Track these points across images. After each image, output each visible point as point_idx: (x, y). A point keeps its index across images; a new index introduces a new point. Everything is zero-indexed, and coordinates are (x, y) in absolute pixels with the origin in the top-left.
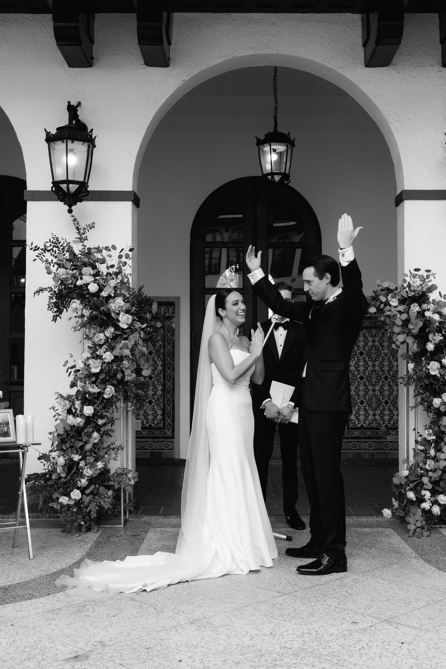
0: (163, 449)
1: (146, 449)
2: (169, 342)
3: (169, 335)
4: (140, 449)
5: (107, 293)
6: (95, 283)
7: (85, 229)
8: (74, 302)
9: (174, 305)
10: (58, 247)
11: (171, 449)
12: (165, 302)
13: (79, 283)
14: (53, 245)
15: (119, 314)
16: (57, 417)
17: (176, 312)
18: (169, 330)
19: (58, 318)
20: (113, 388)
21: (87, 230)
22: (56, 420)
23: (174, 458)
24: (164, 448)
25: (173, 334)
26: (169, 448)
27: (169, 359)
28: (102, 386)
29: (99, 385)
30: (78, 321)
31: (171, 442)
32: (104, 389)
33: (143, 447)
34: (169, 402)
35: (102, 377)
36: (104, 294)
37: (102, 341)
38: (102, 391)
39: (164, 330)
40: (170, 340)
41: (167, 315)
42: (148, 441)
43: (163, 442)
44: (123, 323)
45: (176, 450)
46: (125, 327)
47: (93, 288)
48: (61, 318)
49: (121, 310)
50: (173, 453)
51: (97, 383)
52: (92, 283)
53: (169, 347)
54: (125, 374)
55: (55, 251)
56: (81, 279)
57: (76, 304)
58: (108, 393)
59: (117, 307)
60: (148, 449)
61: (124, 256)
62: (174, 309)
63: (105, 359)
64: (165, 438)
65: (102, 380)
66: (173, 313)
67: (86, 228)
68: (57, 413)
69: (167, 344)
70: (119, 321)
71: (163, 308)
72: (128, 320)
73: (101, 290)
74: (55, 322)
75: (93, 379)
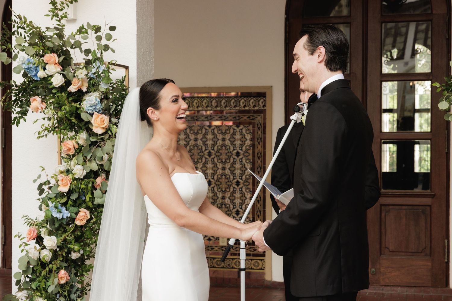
0: (252, 269)
1: (233, 268)
2: (259, 140)
3: (259, 132)
4: (225, 268)
5: (76, 87)
6: (61, 74)
7: (63, 3)
8: (35, 100)
9: (265, 97)
10: (23, 28)
11: (261, 269)
12: (255, 93)
13: (41, 74)
14: (17, 26)
15: (93, 114)
16: (22, 248)
17: (267, 105)
18: (259, 126)
19: (22, 120)
20: (88, 212)
21: (65, 5)
22: (22, 251)
23: (265, 279)
24: (253, 267)
25: (264, 132)
26: (260, 267)
27: (259, 162)
28: (75, 209)
29: (71, 208)
30: (43, 125)
31: (261, 260)
32: (77, 214)
33: (229, 265)
34: (259, 213)
35: (74, 197)
36: (73, 89)
37: (71, 151)
38: (74, 215)
39: (254, 127)
40: (261, 139)
41: (256, 108)
42: (235, 259)
43: (252, 260)
44: (97, 127)
45: (267, 271)
46: (99, 131)
47: (58, 81)
48: (25, 121)
49: (95, 109)
50: (264, 274)
51: (68, 206)
52: (57, 74)
53: (259, 147)
54: (95, 195)
55: (21, 33)
56: (45, 69)
57: (36, 102)
58: (80, 219)
59: (88, 105)
60: (235, 268)
61: (104, 37)
62: (265, 100)
63: (75, 174)
64: (254, 255)
65: (75, 201)
66: (264, 106)
67: (65, 2)
68: (24, 243)
69: (256, 143)
70: (91, 124)
71: (252, 101)
72: (103, 123)
73: (68, 83)
74: (17, 126)
75: (64, 200)
